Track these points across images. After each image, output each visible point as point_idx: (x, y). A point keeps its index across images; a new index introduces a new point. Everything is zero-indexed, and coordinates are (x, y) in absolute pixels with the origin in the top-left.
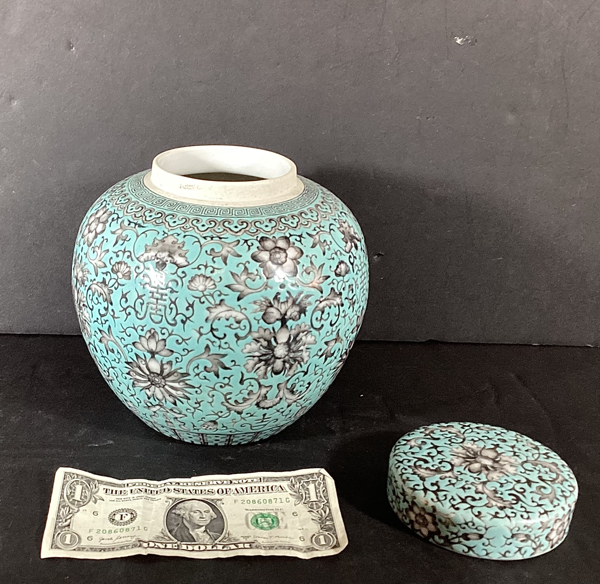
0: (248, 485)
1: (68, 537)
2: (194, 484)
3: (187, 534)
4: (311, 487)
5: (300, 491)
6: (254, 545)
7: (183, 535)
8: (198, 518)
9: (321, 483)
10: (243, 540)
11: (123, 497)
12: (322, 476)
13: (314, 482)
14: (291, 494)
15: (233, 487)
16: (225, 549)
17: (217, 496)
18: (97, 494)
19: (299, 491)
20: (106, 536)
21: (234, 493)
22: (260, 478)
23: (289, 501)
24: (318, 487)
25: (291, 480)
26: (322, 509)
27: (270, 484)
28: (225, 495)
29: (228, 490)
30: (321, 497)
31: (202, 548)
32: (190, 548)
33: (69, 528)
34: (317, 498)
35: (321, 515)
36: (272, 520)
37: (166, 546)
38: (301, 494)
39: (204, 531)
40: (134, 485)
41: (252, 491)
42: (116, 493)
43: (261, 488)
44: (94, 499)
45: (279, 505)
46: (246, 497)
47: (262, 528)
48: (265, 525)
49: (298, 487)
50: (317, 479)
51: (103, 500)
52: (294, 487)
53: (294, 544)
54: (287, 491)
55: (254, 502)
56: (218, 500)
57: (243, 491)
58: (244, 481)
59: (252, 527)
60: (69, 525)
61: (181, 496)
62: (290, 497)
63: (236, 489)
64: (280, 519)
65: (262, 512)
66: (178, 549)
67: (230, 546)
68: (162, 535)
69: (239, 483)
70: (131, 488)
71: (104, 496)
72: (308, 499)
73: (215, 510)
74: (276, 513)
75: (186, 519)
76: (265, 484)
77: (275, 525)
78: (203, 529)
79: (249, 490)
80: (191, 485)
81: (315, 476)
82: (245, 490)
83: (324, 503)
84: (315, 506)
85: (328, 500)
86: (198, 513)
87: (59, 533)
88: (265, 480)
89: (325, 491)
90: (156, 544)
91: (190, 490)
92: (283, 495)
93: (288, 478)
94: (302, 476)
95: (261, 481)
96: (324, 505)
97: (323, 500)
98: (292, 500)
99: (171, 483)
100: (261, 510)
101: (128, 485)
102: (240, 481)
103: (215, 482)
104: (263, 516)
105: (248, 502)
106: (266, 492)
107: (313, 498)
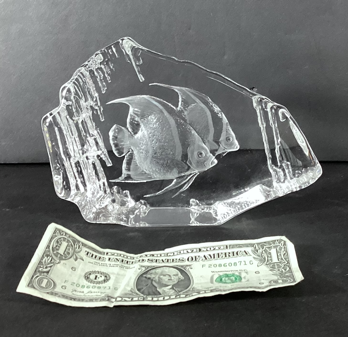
0: (216, 252)
1: (45, 281)
4: (273, 252)
5: (263, 255)
9: (282, 248)
12: (283, 242)
13: (276, 247)
14: (254, 258)
15: (202, 254)
18: (79, 254)
19: (261, 255)
21: (202, 260)
22: (227, 246)
23: (252, 263)
24: (279, 250)
25: (254, 246)
26: (283, 268)
28: (194, 262)
29: (197, 257)
30: (282, 259)
33: (48, 274)
34: (278, 260)
38: (263, 257)
39: (171, 289)
41: (219, 257)
44: (75, 257)
45: (243, 267)
46: (213, 262)
49: (261, 252)
50: (278, 244)
51: (83, 260)
52: (257, 252)
54: (250, 255)
55: (220, 265)
57: (211, 257)
58: (212, 249)
60: (48, 272)
62: (253, 259)
63: (205, 256)
64: (242, 276)
65: (227, 273)
69: (207, 250)
71: (85, 257)
72: (270, 261)
74: (240, 273)
75: (155, 281)
79: (216, 256)
82: (213, 256)
83: (284, 264)
84: (276, 266)
87: (38, 276)
88: (231, 247)
93: (252, 245)
94: (264, 242)
95: (227, 248)
96: (284, 265)
97: (284, 262)
98: (256, 262)
100: (226, 271)
102: (209, 249)
104: (227, 276)
105: (215, 266)
106: (231, 257)
107: (275, 260)
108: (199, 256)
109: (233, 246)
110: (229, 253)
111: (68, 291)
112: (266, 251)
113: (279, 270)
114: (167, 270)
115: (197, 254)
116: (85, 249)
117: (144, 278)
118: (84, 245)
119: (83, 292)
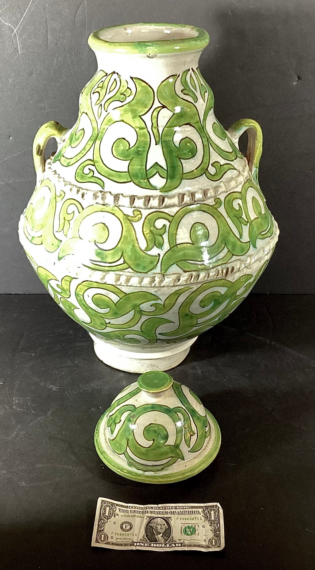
0: (184, 510)
1: (103, 536)
2: (159, 508)
3: (154, 537)
6: (183, 545)
7: (152, 538)
8: (159, 528)
10: (178, 541)
11: (127, 514)
14: (203, 516)
15: (177, 511)
16: (170, 546)
17: (169, 516)
18: (116, 512)
20: (119, 537)
27: (194, 510)
31: (160, 545)
32: (155, 545)
35: (215, 528)
36: (193, 530)
37: (144, 545)
40: (132, 508)
42: (124, 512)
43: (189, 512)
46: (182, 516)
47: (188, 535)
48: (189, 533)
53: (200, 543)
56: (169, 518)
58: (182, 508)
59: (183, 534)
61: (153, 515)
66: (150, 546)
67: (173, 545)
68: (143, 539)
70: (131, 509)
73: (168, 524)
76: (191, 510)
77: (194, 533)
78: (161, 535)
80: (158, 509)
81: (214, 507)
85: (219, 520)
86: (160, 525)
87: (99, 534)
89: (218, 515)
90: (140, 544)
91: (157, 512)
92: (199, 516)
93: (202, 507)
94: (209, 506)
98: (203, 518)
99: (149, 507)
101: (129, 507)
102: (180, 508)
103: (168, 508)
104: (189, 527)
108: (175, 511)
109: (192, 507)
110: (190, 511)
111: (114, 541)
112: (208, 512)
113: (214, 526)
114: (159, 519)
115: (174, 510)
116: (118, 507)
117: (149, 527)
118: (117, 505)
119: (121, 539)
